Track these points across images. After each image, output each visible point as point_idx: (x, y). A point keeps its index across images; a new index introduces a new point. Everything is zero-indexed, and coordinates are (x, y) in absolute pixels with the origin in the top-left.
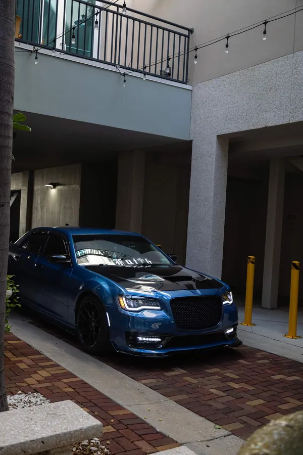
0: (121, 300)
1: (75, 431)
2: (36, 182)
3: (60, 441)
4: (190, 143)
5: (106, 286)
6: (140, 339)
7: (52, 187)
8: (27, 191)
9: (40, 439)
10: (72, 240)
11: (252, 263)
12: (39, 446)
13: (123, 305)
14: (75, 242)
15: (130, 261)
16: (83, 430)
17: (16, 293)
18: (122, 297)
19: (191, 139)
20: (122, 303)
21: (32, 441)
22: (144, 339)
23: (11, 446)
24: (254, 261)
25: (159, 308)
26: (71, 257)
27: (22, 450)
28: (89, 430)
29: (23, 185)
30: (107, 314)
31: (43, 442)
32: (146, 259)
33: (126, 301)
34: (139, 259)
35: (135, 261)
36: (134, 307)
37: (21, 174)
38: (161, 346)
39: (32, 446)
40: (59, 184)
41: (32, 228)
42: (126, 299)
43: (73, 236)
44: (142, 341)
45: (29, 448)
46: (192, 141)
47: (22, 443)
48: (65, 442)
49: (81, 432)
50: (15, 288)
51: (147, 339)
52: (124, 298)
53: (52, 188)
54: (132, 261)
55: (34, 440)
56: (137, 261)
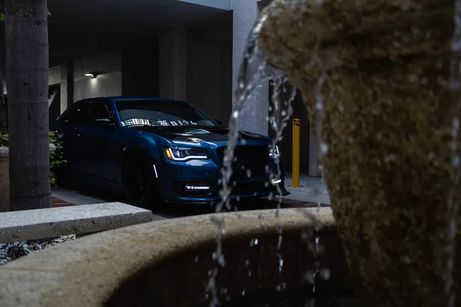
0: (167, 151)
1: (125, 215)
2: (75, 74)
3: (110, 223)
4: (231, 13)
5: (152, 141)
6: (189, 187)
7: (93, 76)
8: (66, 83)
9: (90, 219)
10: (116, 109)
11: (298, 125)
12: (90, 226)
13: (169, 156)
14: (119, 111)
15: (174, 122)
16: (133, 215)
17: (60, 149)
18: (168, 148)
19: (231, 9)
20: (168, 154)
21: (81, 220)
22: (193, 188)
23: (61, 222)
24: (299, 123)
25: (206, 157)
26: (115, 120)
27: (73, 227)
28: (139, 215)
29: (62, 78)
30: (154, 166)
31: (93, 222)
32: (191, 122)
33: (173, 152)
34: (184, 121)
35: (181, 123)
36: (181, 157)
37: (59, 67)
38: (211, 194)
39: (83, 224)
40: (100, 73)
41: (75, 101)
42: (172, 150)
43: (115, 101)
44: (191, 189)
45: (80, 226)
46: (232, 11)
47: (72, 221)
48: (115, 224)
49: (131, 216)
50: (58, 144)
51: (196, 188)
52: (170, 149)
53: (92, 78)
54: (177, 123)
55: (84, 220)
56: (182, 123)
